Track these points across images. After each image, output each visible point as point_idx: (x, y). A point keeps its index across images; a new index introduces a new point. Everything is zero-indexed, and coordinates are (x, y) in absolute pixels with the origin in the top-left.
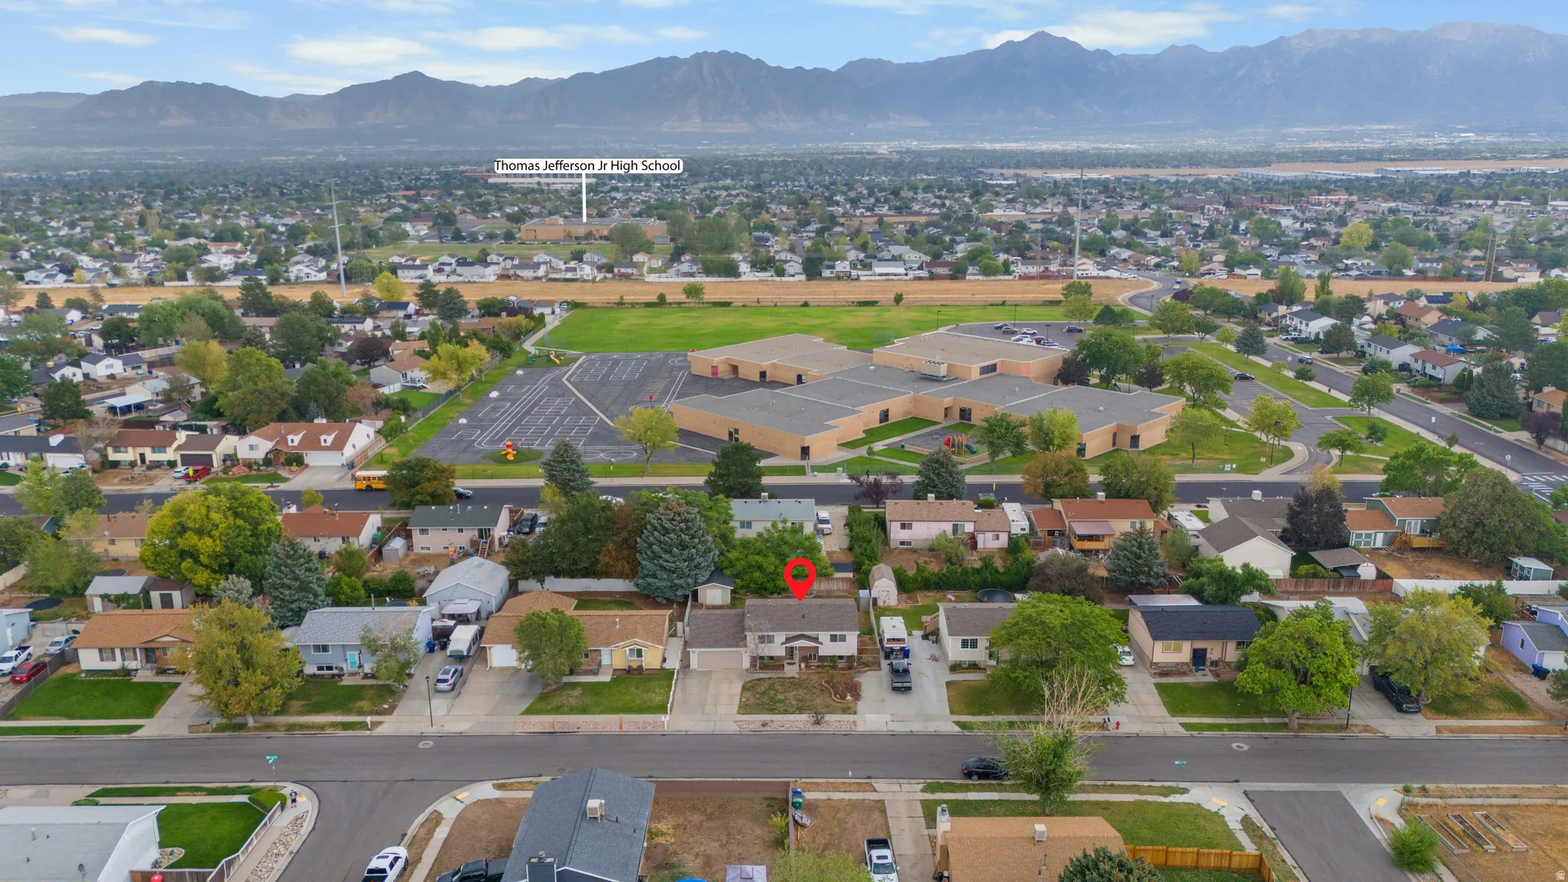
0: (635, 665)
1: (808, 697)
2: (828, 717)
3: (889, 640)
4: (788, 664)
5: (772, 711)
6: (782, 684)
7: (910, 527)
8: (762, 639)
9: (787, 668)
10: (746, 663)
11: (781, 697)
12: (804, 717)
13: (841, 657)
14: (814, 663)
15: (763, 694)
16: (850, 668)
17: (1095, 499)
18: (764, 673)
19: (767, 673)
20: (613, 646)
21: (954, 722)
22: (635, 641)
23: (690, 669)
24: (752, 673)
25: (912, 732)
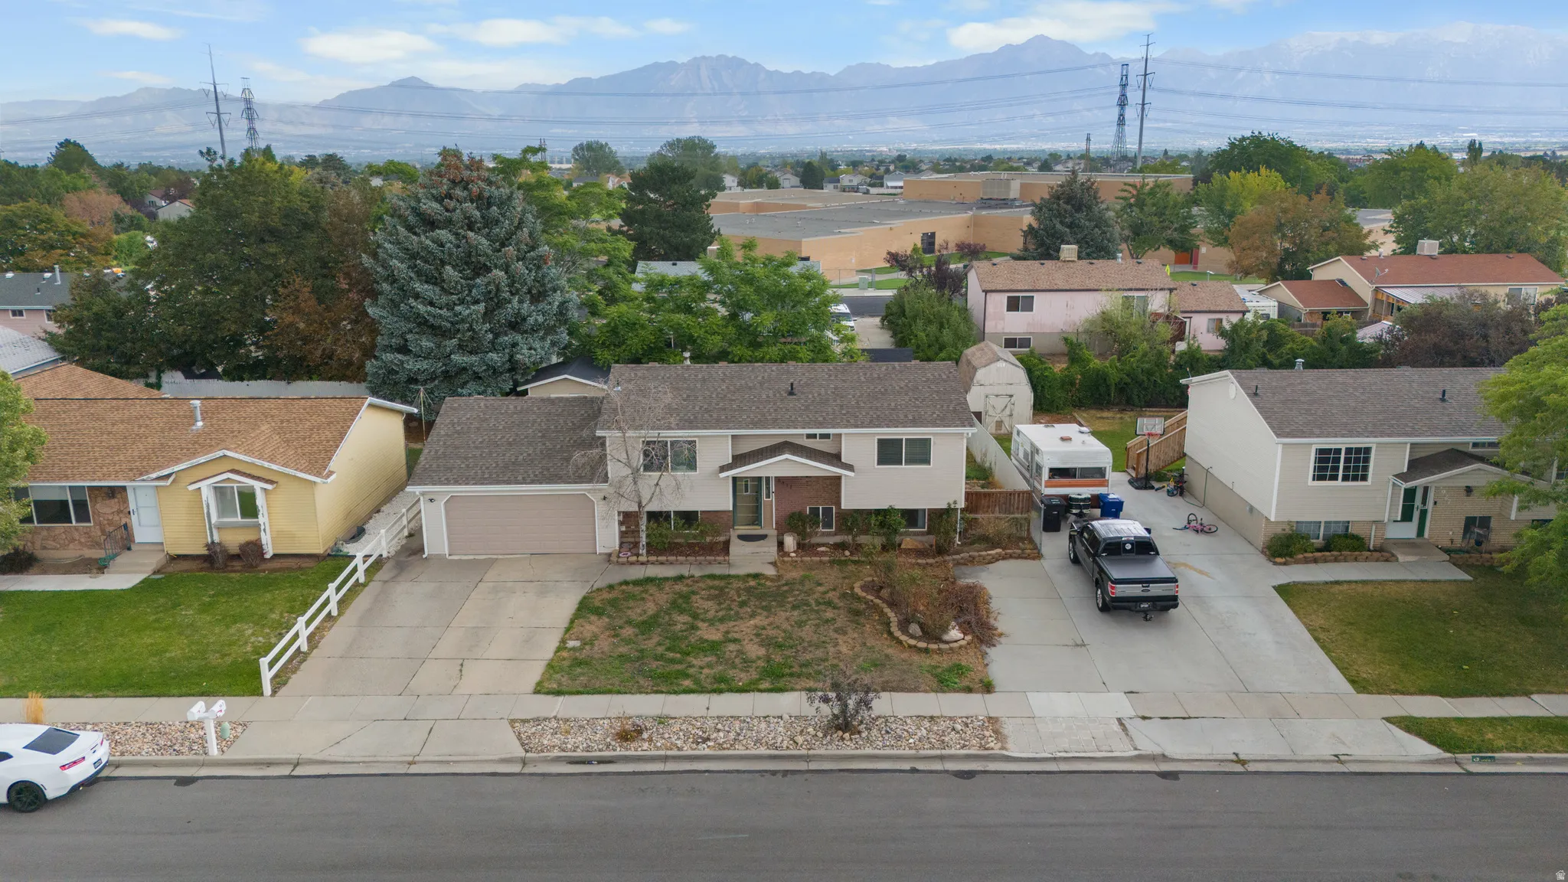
0: (234, 540)
1: (807, 632)
2: (884, 704)
3: (1056, 472)
4: (743, 538)
5: (667, 682)
6: (720, 595)
7: (1028, 305)
8: (656, 458)
9: (738, 549)
10: (608, 536)
11: (713, 635)
12: (791, 703)
13: (911, 516)
14: (825, 536)
15: (646, 626)
16: (940, 551)
17: (1418, 252)
18: (662, 563)
19: (671, 563)
20: (154, 475)
21: (1388, 720)
22: (225, 456)
23: (424, 556)
24: (623, 564)
25: (1243, 762)
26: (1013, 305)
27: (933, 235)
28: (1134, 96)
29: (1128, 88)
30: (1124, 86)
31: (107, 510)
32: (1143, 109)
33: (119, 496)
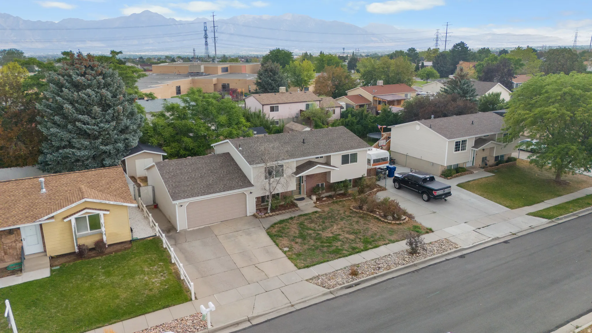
0: (89, 241)
3: (374, 161)
4: (299, 199)
7: (277, 109)
9: (299, 204)
10: (251, 208)
14: (326, 193)
15: (302, 237)
17: (377, 85)
18: (278, 215)
19: (281, 214)
20: (46, 217)
21: (528, 214)
22: (86, 201)
23: (178, 231)
24: (264, 218)
25: (515, 234)
26: (272, 109)
27: (180, 86)
28: (210, 35)
29: (207, 32)
30: (206, 31)
31: (8, 241)
32: (215, 39)
33: (15, 232)
